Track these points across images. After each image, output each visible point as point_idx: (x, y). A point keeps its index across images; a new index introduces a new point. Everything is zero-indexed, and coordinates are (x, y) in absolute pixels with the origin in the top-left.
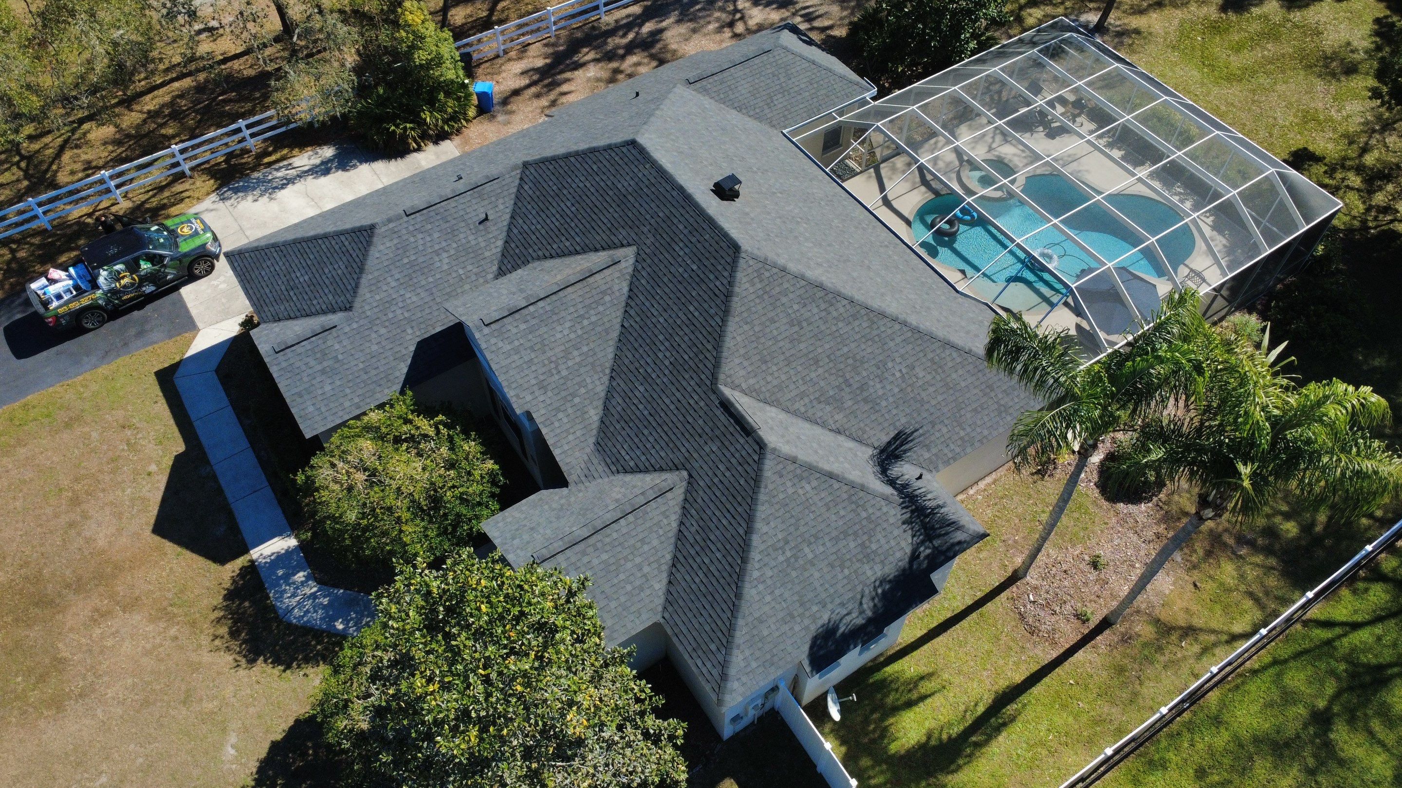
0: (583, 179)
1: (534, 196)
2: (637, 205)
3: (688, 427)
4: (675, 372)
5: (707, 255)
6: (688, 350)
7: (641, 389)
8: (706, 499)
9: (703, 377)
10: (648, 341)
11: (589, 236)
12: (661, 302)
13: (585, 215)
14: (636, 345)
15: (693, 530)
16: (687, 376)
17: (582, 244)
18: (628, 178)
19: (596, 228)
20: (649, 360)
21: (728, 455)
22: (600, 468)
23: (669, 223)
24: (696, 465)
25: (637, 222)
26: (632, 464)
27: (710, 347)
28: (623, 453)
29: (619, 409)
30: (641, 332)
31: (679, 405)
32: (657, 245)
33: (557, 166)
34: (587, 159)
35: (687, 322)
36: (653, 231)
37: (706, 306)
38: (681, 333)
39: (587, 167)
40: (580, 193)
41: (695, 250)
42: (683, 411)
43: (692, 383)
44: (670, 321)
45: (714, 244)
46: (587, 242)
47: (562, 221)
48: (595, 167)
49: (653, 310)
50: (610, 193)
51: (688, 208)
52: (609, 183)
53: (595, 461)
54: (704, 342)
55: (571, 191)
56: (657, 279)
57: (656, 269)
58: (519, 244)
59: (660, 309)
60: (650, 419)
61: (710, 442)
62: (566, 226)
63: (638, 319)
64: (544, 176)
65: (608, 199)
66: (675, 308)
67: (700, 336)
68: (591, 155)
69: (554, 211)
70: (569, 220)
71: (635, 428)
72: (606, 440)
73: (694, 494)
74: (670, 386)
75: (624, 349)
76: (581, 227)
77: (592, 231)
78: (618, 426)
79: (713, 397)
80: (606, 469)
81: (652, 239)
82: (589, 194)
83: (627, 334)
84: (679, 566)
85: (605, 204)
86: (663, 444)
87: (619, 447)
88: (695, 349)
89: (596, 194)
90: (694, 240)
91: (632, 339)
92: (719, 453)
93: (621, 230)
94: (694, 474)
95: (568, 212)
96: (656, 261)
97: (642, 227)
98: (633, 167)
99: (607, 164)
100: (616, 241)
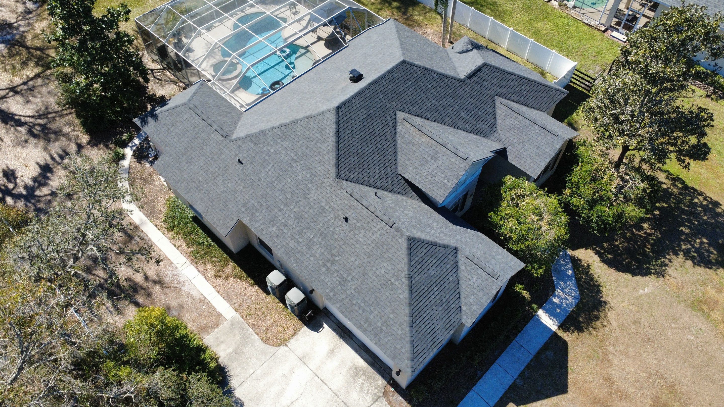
0: (353, 140)
1: (359, 171)
2: (374, 109)
3: (478, 94)
4: (456, 97)
5: (405, 76)
6: (447, 91)
7: (463, 114)
8: (504, 90)
9: (458, 85)
10: (442, 109)
11: (387, 137)
12: (425, 101)
13: (375, 139)
14: (444, 115)
15: (515, 96)
16: (458, 92)
17: (391, 141)
18: (358, 113)
19: (383, 133)
20: (451, 109)
21: (488, 78)
22: (495, 136)
23: (387, 93)
24: (493, 92)
25: (384, 110)
26: (493, 121)
27: (446, 80)
28: (488, 125)
29: (471, 125)
30: (438, 112)
31: (470, 97)
32: (397, 100)
33: (343, 156)
34: (342, 137)
35: (435, 89)
36: (390, 101)
37: (429, 80)
38: (440, 93)
39: (347, 137)
40: (362, 141)
41: (402, 82)
42: (472, 96)
43: (461, 90)
44: (434, 97)
45: (401, 72)
46: (390, 138)
47: (377, 153)
48: (348, 132)
49: (429, 105)
50: (365, 124)
51: (381, 82)
52: (359, 124)
53: (493, 138)
54: (444, 82)
55: (360, 147)
56: (414, 102)
57: (409, 101)
58: (386, 181)
59: (428, 102)
60: (475, 111)
61: (484, 85)
62: (380, 151)
63: (432, 113)
64: (347, 164)
65: (368, 125)
66: (429, 94)
67: (442, 84)
68: (340, 134)
69: (370, 158)
70: (377, 149)
71: (479, 118)
72: (484, 132)
73: (503, 94)
74: (462, 100)
75: (445, 121)
76: (382, 141)
77: (385, 135)
78: (478, 126)
79: (467, 82)
80: (495, 133)
81: (393, 103)
82: (364, 136)
83: (439, 119)
84: (527, 104)
85: (371, 127)
86: (485, 106)
87: (486, 127)
88: (447, 87)
89: (364, 132)
90: (397, 81)
91: (441, 117)
92: (488, 82)
93: (386, 119)
94: (496, 93)
95: (372, 149)
96: (405, 101)
97: (387, 107)
98: (353, 109)
99: (348, 124)
100: (393, 122)
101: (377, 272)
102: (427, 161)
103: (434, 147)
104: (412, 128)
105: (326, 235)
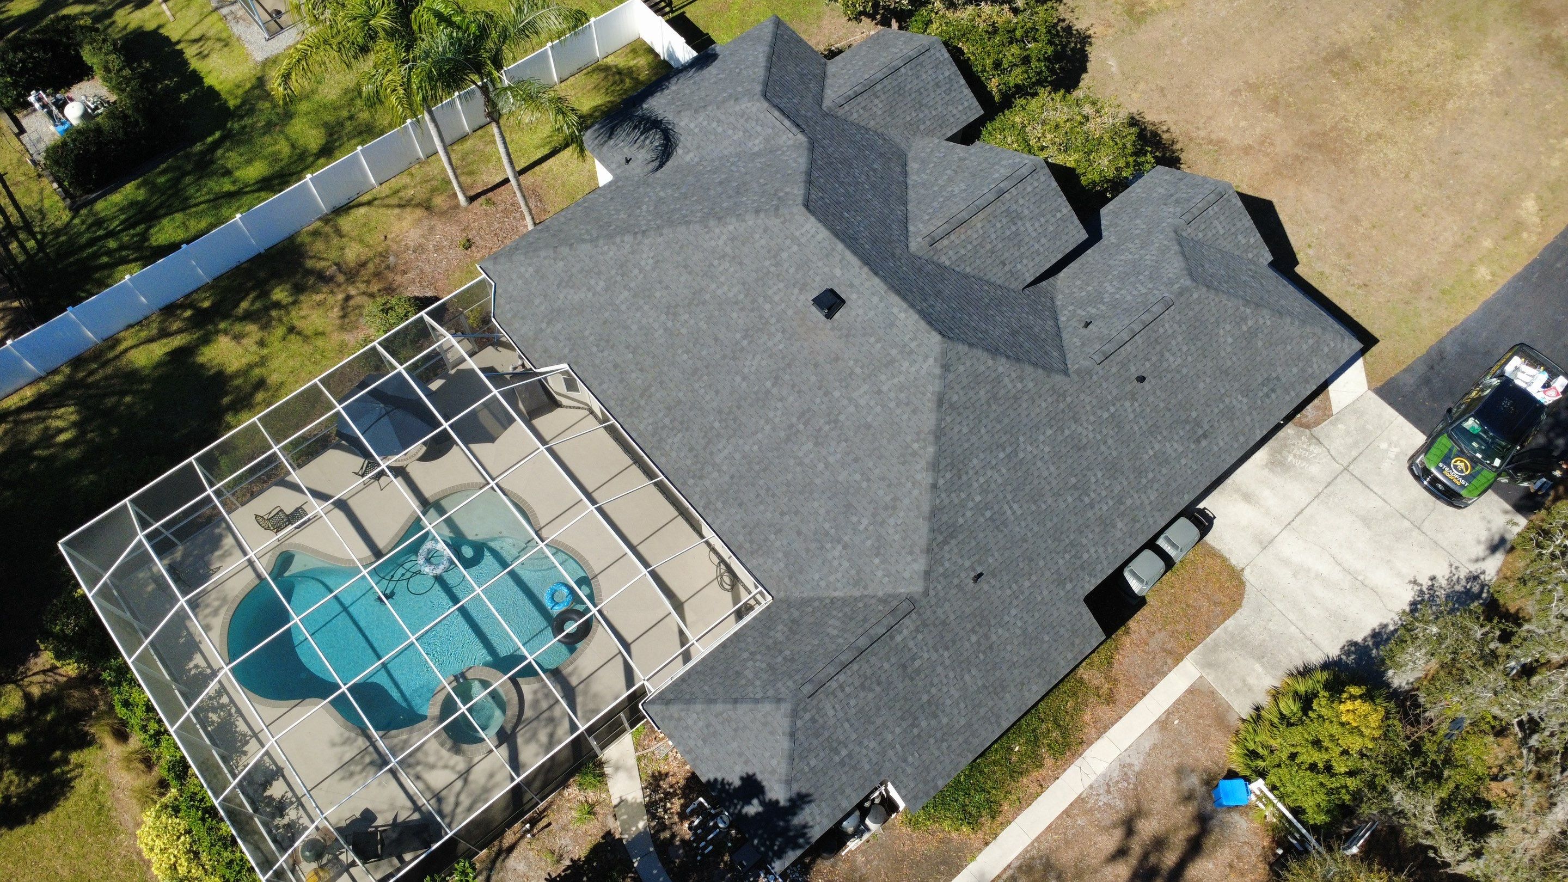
1: (1043, 343)
8: (805, 93)
9: (822, 149)
11: (964, 283)
12: (873, 206)
13: (976, 301)
16: (837, 156)
17: (970, 281)
18: (938, 307)
19: (960, 286)
21: (792, 104)
23: (881, 255)
24: (816, 109)
25: (915, 269)
26: (872, 133)
27: (819, 162)
28: (881, 141)
29: (892, 164)
32: (889, 246)
36: (897, 257)
37: (828, 186)
39: (991, 339)
43: (830, 150)
45: (830, 220)
46: (965, 280)
47: (1000, 308)
48: (982, 335)
49: (879, 205)
50: (955, 305)
51: (864, 256)
52: (959, 313)
54: (825, 167)
56: (882, 223)
57: (884, 229)
58: (1042, 313)
61: (808, 116)
62: (994, 302)
64: (1039, 355)
66: (858, 197)
67: (830, 172)
68: (989, 347)
69: (1012, 319)
70: (993, 306)
72: (898, 153)
75: (900, 195)
77: (963, 286)
78: (890, 156)
79: (811, 136)
81: (896, 252)
83: (900, 201)
86: (847, 131)
87: (886, 146)
88: (832, 166)
89: (969, 311)
91: (894, 197)
92: (799, 108)
93: (931, 272)
95: (995, 311)
96: (887, 235)
97: (908, 263)
98: (935, 315)
100: (932, 266)
101: (1229, 349)
102: (1017, 234)
103: (999, 211)
104: (952, 237)
105: (1154, 425)
